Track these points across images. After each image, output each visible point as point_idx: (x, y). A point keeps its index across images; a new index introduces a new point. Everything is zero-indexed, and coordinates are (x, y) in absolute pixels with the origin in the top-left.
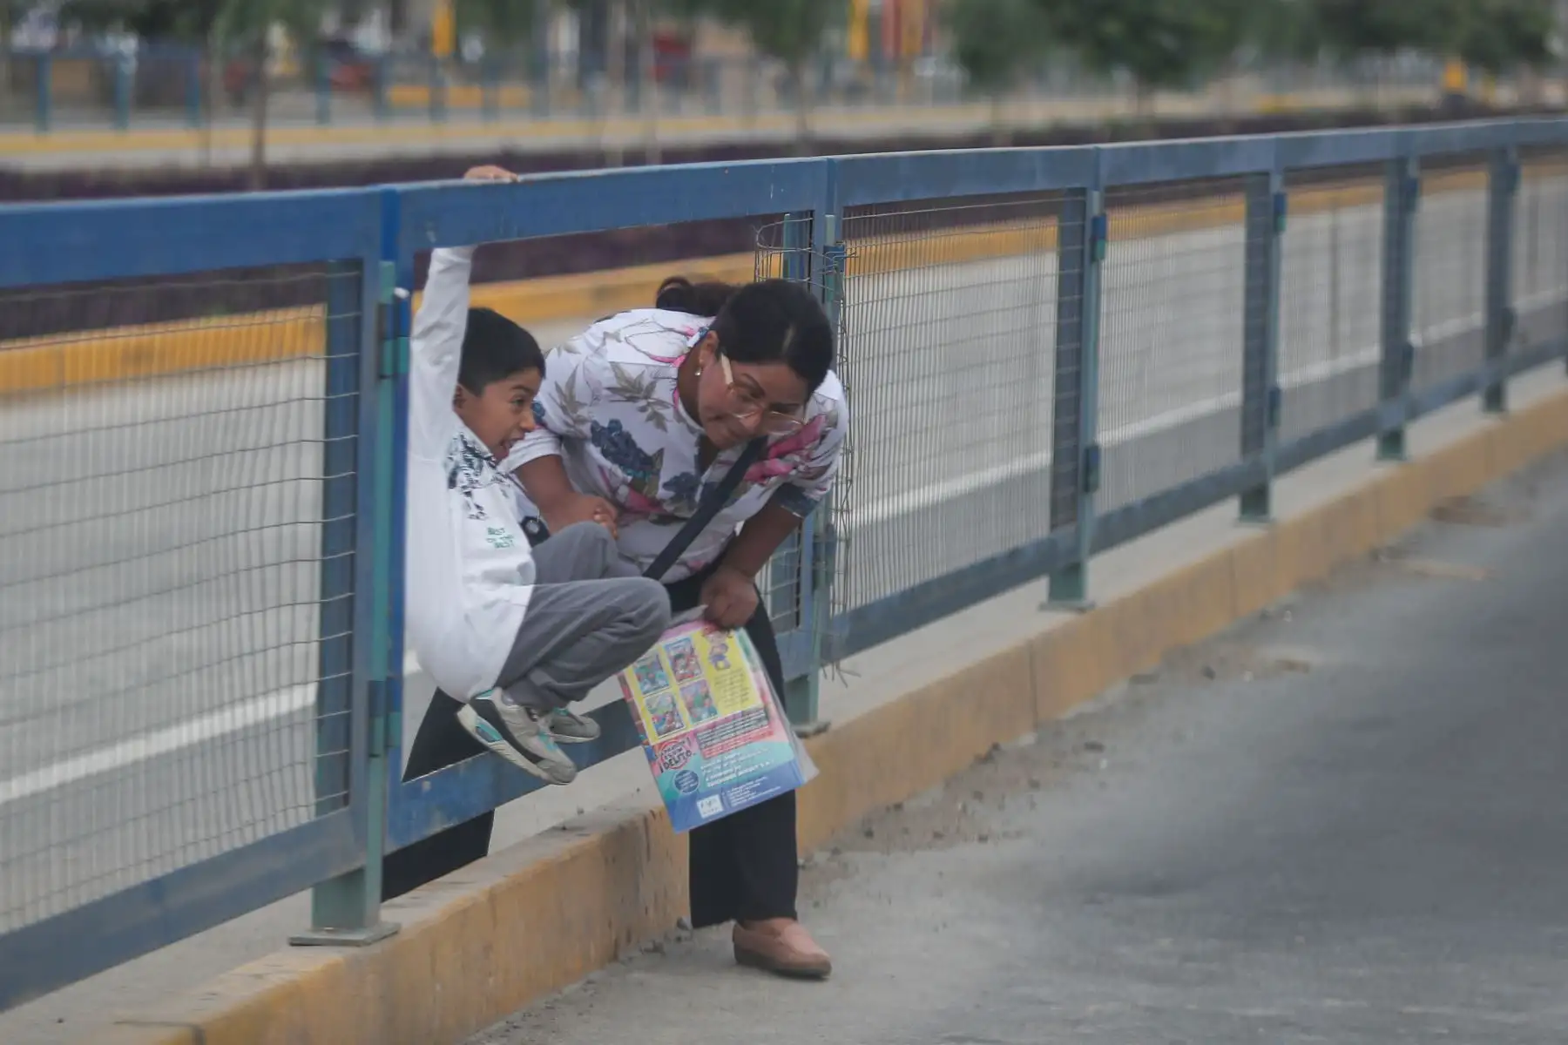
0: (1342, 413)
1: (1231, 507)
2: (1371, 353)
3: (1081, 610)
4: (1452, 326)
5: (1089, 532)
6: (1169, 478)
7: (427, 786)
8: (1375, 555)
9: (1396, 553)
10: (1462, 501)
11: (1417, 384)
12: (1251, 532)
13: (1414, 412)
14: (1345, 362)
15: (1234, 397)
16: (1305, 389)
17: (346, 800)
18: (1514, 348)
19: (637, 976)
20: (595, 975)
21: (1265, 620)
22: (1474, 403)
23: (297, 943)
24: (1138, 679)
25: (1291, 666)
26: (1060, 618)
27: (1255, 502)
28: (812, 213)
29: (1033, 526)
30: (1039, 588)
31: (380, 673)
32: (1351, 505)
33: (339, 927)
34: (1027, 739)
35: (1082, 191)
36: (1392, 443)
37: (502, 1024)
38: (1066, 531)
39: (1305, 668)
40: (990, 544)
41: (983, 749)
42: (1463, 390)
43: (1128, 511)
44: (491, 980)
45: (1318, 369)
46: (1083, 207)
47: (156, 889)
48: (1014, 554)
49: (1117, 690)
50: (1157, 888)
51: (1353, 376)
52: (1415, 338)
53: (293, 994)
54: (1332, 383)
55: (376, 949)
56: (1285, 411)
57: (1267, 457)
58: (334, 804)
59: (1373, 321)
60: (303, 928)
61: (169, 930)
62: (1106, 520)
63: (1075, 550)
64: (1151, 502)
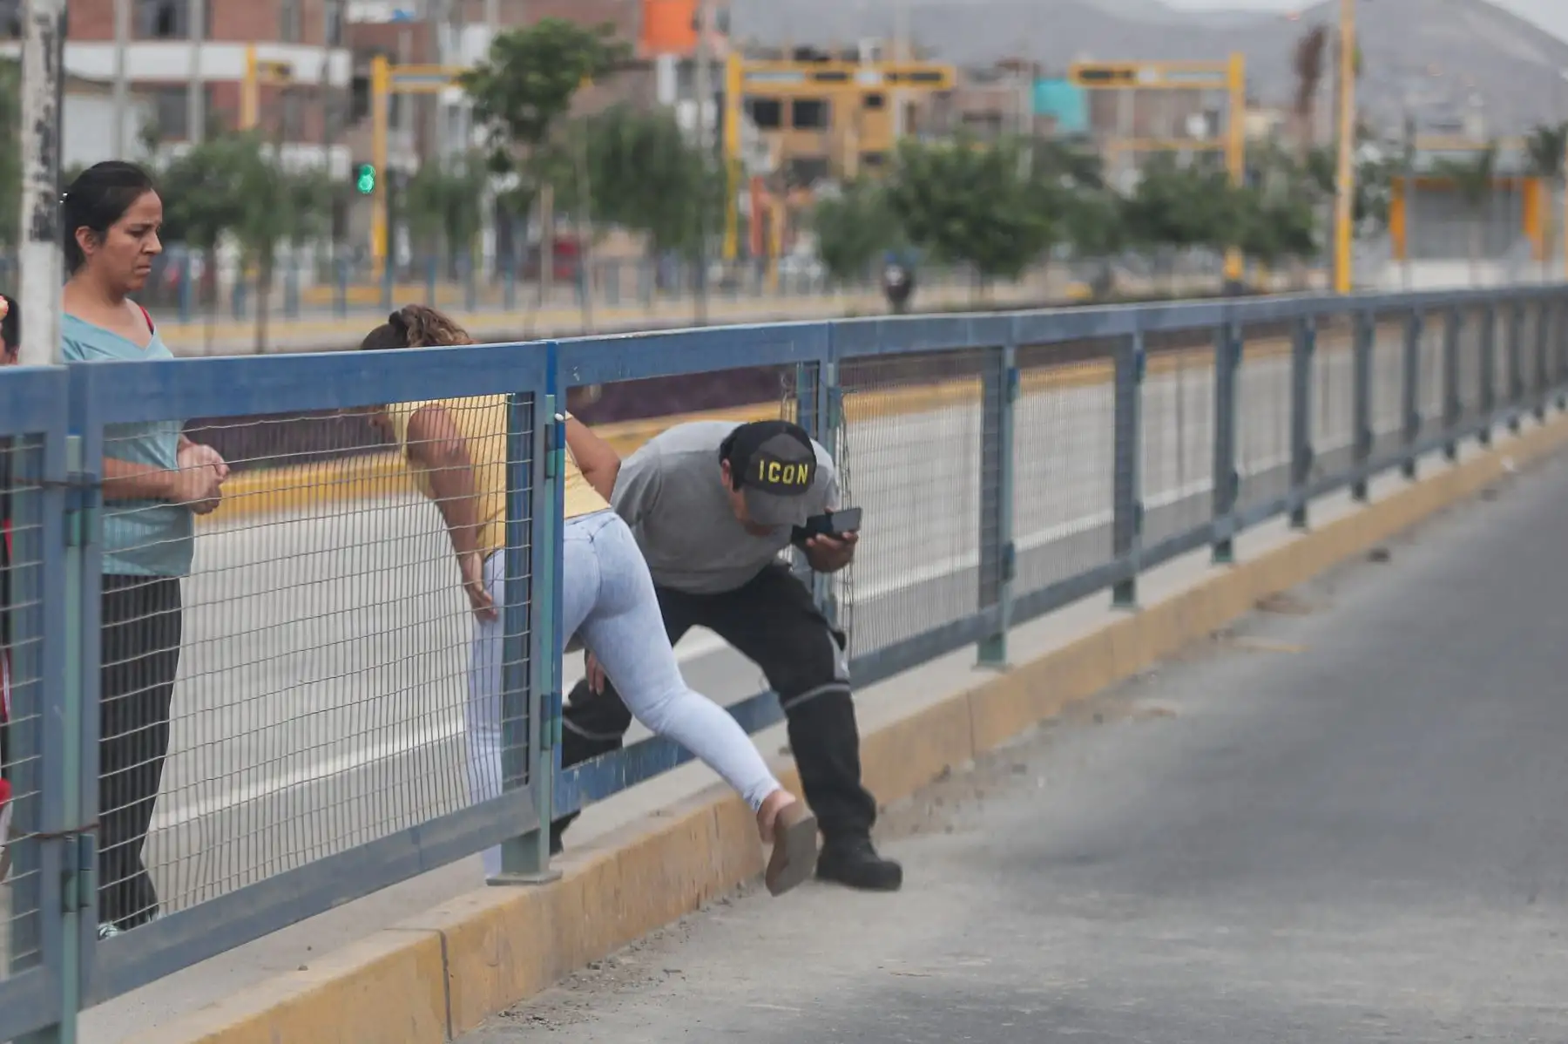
0: (1186, 525)
1: (1106, 595)
2: (1206, 484)
3: (1003, 669)
4: (1265, 463)
5: (1008, 613)
6: (1063, 571)
7: (577, 773)
8: (1214, 636)
9: (1230, 634)
10: (1276, 597)
11: (1241, 504)
12: (1121, 616)
13: (1240, 526)
14: (1187, 491)
15: (1107, 515)
16: (1159, 510)
17: (527, 780)
18: (1313, 479)
19: (715, 918)
20: (686, 918)
21: (1134, 680)
22: (1283, 520)
23: (491, 883)
24: (1046, 723)
25: (1160, 713)
26: (987, 676)
27: (1124, 592)
28: (818, 363)
29: (967, 606)
30: (971, 652)
31: (547, 690)
32: (1195, 597)
33: (521, 872)
34: (969, 765)
35: (1000, 349)
36: (1223, 550)
37: (627, 948)
38: (990, 610)
39: (1172, 715)
40: (940, 618)
41: (938, 769)
42: (1276, 509)
43: (1034, 596)
44: (620, 917)
45: (1169, 496)
46: (1000, 361)
47: (415, 833)
48: (956, 625)
49: (1031, 731)
50: (1084, 859)
51: (1195, 499)
52: (1240, 467)
53: (499, 913)
54: (1180, 504)
55: (549, 887)
56: (1147, 523)
57: (1134, 556)
58: (519, 782)
59: (1208, 457)
60: (495, 872)
61: (424, 863)
62: (1020, 602)
63: (998, 623)
64: (1052, 589)
